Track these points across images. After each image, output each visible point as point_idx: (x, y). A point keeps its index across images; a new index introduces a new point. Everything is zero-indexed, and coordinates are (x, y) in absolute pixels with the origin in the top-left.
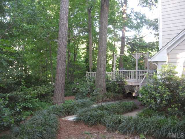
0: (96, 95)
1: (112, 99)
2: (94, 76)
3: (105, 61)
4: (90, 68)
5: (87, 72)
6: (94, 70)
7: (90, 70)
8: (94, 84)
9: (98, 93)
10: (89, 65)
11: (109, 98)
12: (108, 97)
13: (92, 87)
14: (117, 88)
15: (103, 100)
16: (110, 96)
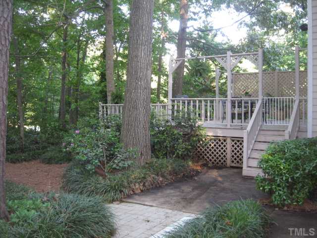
0: (124, 168)
1: (169, 177)
2: (117, 113)
3: (147, 69)
4: (108, 94)
5: (101, 104)
6: (118, 99)
7: (109, 98)
8: (118, 134)
9: (130, 162)
10: (105, 86)
11: (163, 176)
12: (158, 175)
13: (111, 145)
14: (181, 146)
15: (144, 185)
16: (163, 170)
